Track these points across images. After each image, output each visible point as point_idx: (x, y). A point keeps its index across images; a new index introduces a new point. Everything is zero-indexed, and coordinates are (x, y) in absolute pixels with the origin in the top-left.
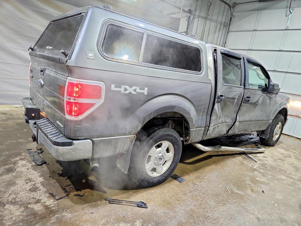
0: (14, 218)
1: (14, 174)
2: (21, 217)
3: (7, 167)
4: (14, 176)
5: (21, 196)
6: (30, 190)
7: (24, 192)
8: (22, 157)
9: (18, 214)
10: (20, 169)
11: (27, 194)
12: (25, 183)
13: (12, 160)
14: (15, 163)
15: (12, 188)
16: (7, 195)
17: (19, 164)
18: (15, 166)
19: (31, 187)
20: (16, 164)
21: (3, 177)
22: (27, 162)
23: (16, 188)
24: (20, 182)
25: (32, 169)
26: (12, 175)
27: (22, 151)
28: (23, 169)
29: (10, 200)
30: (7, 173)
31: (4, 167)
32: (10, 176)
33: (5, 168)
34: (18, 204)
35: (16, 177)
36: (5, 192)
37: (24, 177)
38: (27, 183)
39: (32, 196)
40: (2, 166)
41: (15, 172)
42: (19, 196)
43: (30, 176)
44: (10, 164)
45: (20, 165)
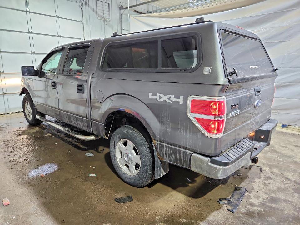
0: (293, 174)
1: (273, 195)
2: (288, 172)
3: (274, 205)
4: (274, 194)
5: (280, 179)
6: (271, 179)
7: (277, 180)
8: (250, 207)
9: (289, 174)
10: (264, 196)
11: (276, 178)
12: (271, 184)
13: (262, 210)
14: (263, 205)
15: (283, 186)
16: (290, 185)
17: (260, 202)
18: (265, 202)
19: (268, 180)
20: (263, 202)
21: (285, 198)
22: (251, 199)
23: (280, 185)
24: (273, 187)
25: (254, 190)
26: (275, 195)
27: (241, 215)
28: (261, 194)
29: (289, 181)
30: (278, 199)
31: (277, 206)
32: (277, 196)
33: (277, 204)
34: (285, 177)
35: (274, 192)
36: (290, 187)
37: (268, 188)
38: (270, 184)
39: (274, 176)
40: (278, 209)
41: (271, 195)
42: (282, 180)
43: (263, 186)
44: (268, 206)
45: (260, 199)
